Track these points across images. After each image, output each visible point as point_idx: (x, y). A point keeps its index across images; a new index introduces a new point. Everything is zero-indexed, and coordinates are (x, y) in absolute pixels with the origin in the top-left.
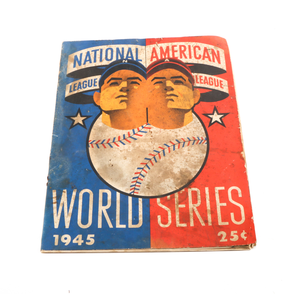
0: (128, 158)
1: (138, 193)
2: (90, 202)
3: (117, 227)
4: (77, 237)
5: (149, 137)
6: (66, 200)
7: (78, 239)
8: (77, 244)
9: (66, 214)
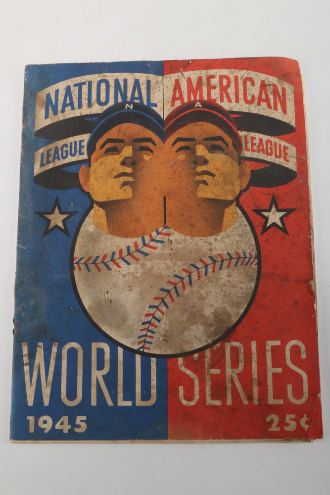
0: (135, 288)
1: (149, 349)
2: (78, 363)
3: (119, 404)
4: (62, 420)
5: (168, 251)
6: (43, 361)
7: (62, 424)
8: (62, 430)
9: (43, 384)
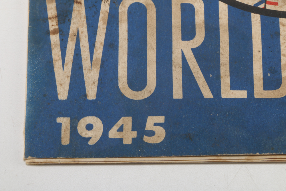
1: (276, 4)
2: (148, 29)
3: (223, 96)
4: (120, 122)
6: (85, 25)
7: (121, 129)
8: (121, 140)
9: (86, 63)
